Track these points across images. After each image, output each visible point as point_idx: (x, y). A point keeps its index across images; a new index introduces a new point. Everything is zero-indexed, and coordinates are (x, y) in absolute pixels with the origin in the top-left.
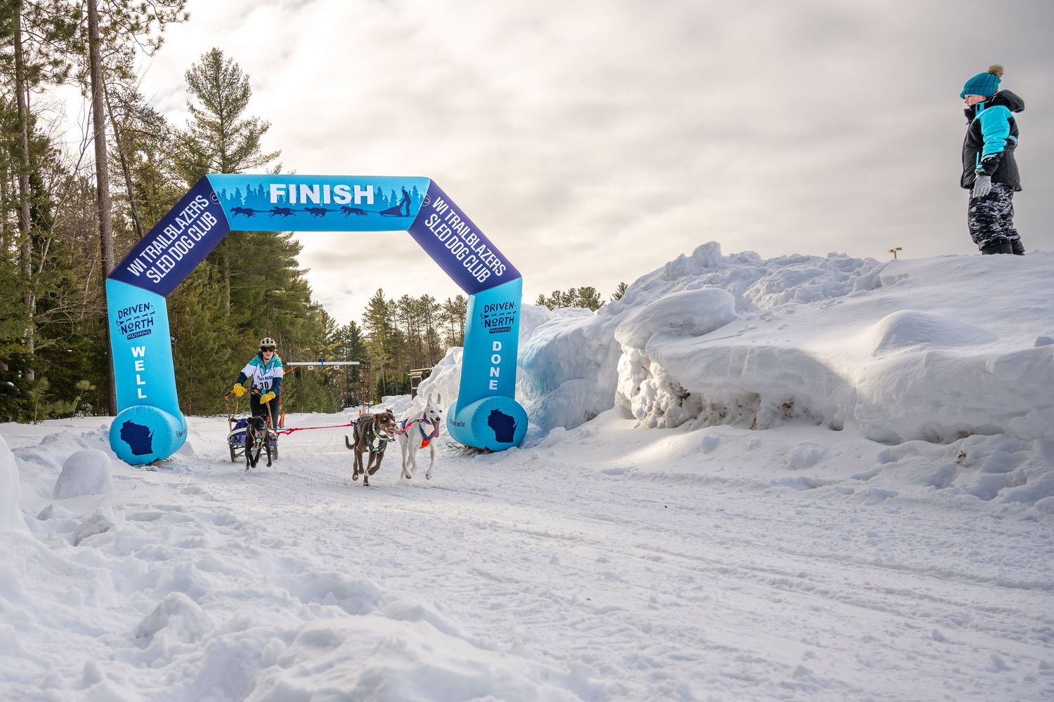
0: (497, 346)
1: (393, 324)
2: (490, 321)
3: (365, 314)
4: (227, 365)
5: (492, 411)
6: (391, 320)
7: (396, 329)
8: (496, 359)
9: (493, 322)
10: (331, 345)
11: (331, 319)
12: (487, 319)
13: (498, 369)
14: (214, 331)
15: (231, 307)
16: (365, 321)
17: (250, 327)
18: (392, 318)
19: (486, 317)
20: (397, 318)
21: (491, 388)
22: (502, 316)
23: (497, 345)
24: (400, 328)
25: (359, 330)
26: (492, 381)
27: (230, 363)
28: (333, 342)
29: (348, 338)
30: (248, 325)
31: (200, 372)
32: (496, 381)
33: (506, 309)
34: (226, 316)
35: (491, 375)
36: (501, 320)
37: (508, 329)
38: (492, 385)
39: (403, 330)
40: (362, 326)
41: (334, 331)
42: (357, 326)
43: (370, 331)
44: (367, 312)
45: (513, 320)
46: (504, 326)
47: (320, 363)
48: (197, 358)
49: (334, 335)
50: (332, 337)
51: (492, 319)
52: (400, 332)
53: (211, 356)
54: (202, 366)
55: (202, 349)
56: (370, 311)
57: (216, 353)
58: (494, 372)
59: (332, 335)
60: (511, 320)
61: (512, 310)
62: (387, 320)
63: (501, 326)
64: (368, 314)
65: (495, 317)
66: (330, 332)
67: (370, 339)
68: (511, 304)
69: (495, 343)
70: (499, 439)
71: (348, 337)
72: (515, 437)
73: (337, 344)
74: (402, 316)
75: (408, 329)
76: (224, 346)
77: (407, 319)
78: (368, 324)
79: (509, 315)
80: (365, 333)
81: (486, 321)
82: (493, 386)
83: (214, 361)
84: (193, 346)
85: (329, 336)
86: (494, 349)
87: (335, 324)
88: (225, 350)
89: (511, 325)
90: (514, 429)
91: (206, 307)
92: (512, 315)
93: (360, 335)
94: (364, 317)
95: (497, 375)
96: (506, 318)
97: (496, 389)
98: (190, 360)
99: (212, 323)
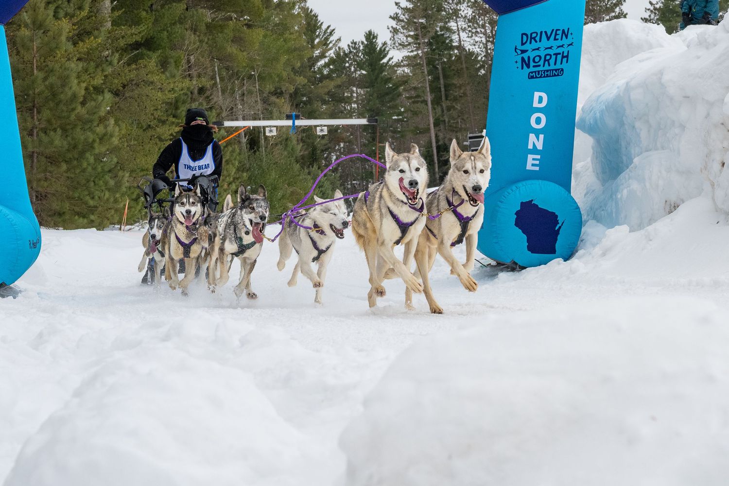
0: (541, 100)
1: (455, 37)
2: (529, 58)
3: (395, 18)
4: (106, 127)
5: (522, 203)
6: (449, 30)
7: (460, 47)
8: (538, 121)
9: (534, 61)
10: (326, 82)
11: (324, 27)
12: (525, 56)
13: (541, 137)
14: (79, 59)
15: (113, 9)
16: (395, 31)
17: (149, 50)
18: (452, 25)
19: (523, 52)
20: (462, 24)
21: (529, 167)
22: (549, 51)
23: (540, 98)
24: (468, 46)
25: (383, 53)
26: (530, 157)
27: (112, 121)
28: (329, 77)
29: (361, 68)
30: (148, 44)
31: (51, 142)
32: (539, 157)
33: (555, 39)
34: (103, 29)
35: (530, 147)
36: (548, 57)
37: (559, 72)
38: (532, 162)
39: (476, 50)
40: (389, 42)
41: (331, 53)
42: (380, 42)
43: (405, 53)
44: (399, 11)
45: (567, 57)
46: (552, 67)
47: (289, 123)
48: (46, 113)
49: (332, 61)
50: (327, 65)
51: (532, 55)
52: (471, 54)
53: (73, 109)
54: (55, 130)
55: (54, 95)
56: (406, 10)
57: (83, 103)
58: (536, 142)
59: (327, 60)
60: (563, 57)
61: (565, 42)
62: (442, 29)
63: (547, 67)
64: (402, 17)
65: (537, 53)
66: (322, 56)
67: (406, 70)
68: (563, 31)
69: (537, 95)
70: (532, 248)
71: (360, 66)
72: (557, 246)
73: (338, 82)
74: (472, 20)
75: (486, 48)
76: (98, 90)
77: (483, 26)
78: (401, 38)
79: (560, 50)
80: (396, 55)
81: (523, 59)
82: (533, 165)
83: (79, 118)
84: (37, 91)
85: (322, 62)
86: (536, 104)
87: (333, 38)
88: (100, 98)
89: (564, 66)
90: (558, 232)
91: (61, 14)
92: (565, 50)
93: (385, 60)
94: (393, 23)
95: (540, 147)
96: (556, 54)
97: (537, 168)
98: (33, 118)
99: (75, 44)
